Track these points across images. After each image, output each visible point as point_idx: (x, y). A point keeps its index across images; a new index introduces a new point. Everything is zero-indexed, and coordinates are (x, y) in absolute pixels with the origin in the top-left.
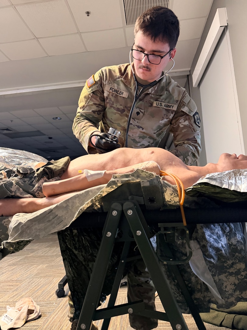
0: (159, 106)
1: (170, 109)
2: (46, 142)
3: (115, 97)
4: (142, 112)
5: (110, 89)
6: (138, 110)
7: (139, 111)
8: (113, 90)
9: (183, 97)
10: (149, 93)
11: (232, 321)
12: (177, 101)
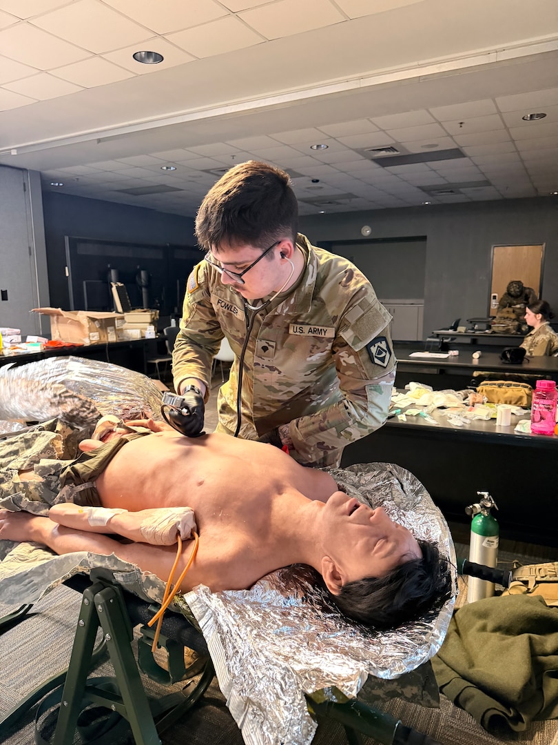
0: (298, 334)
1: (320, 336)
2: (308, 188)
3: (227, 317)
4: (272, 347)
5: (219, 302)
6: (264, 343)
7: (267, 345)
8: (223, 304)
9: (350, 304)
10: (276, 313)
11: (458, 693)
12: (335, 318)
